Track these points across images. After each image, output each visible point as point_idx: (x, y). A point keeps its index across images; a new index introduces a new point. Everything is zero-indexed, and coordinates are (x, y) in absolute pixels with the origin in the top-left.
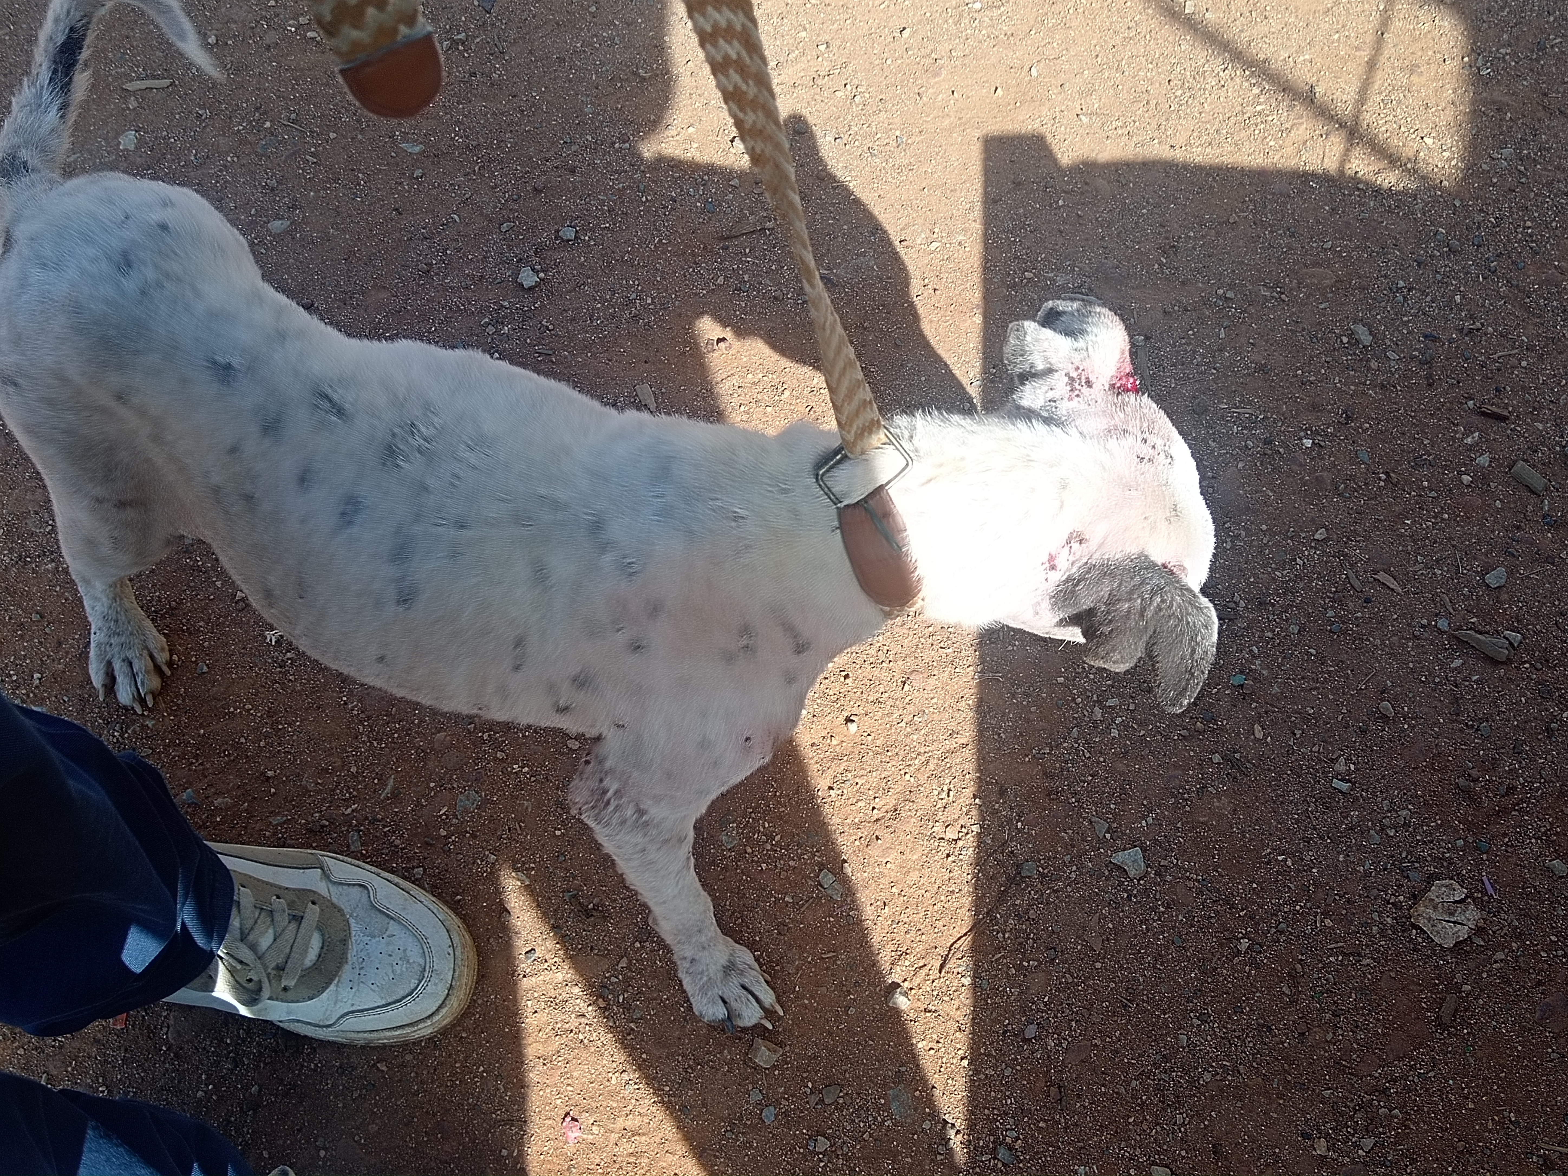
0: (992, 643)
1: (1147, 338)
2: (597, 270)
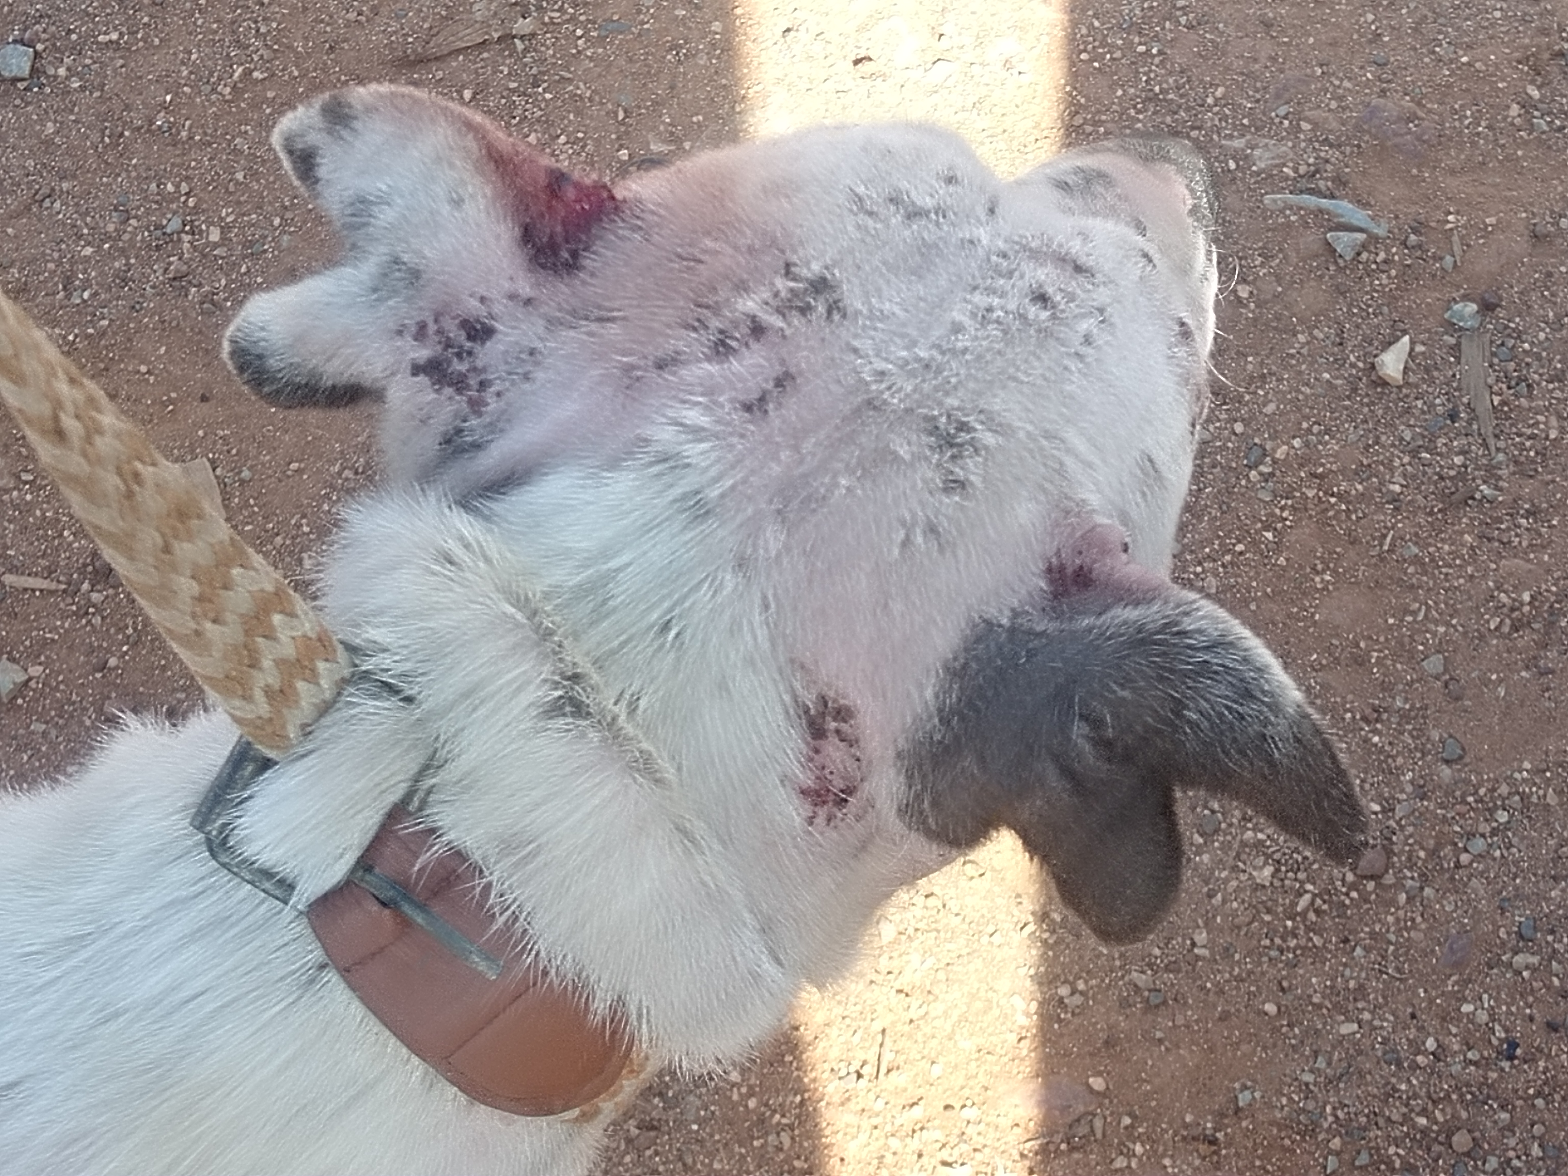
0: (1072, 1149)
1: (1487, 307)
2: (86, 158)
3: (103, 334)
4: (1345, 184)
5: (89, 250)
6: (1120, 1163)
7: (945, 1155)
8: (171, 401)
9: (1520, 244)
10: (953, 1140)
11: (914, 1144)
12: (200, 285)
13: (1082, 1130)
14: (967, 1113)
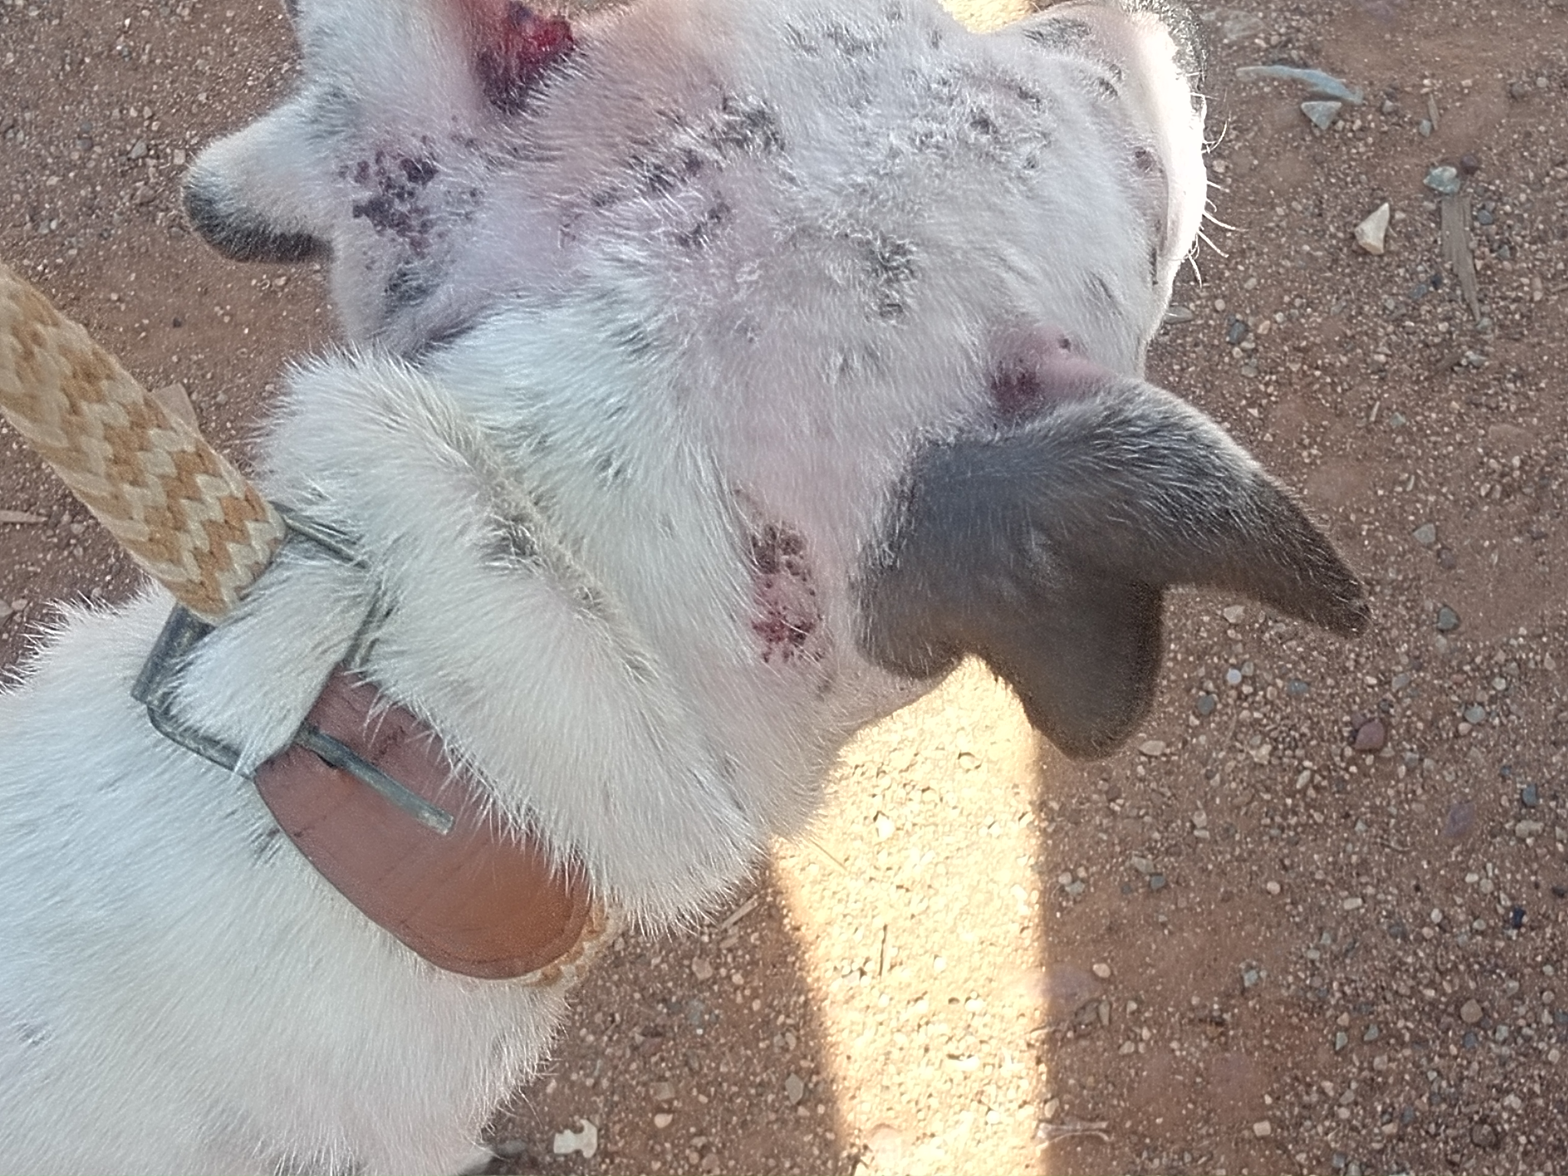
0: (1079, 1037)
1: (1467, 171)
2: (47, 86)
3: (72, 264)
4: (1318, 52)
5: (54, 180)
6: (1128, 1048)
7: (951, 1048)
8: (143, 328)
9: (1498, 105)
10: (959, 1033)
11: (920, 1039)
12: (167, 210)
13: (1089, 1017)
14: (972, 1005)
